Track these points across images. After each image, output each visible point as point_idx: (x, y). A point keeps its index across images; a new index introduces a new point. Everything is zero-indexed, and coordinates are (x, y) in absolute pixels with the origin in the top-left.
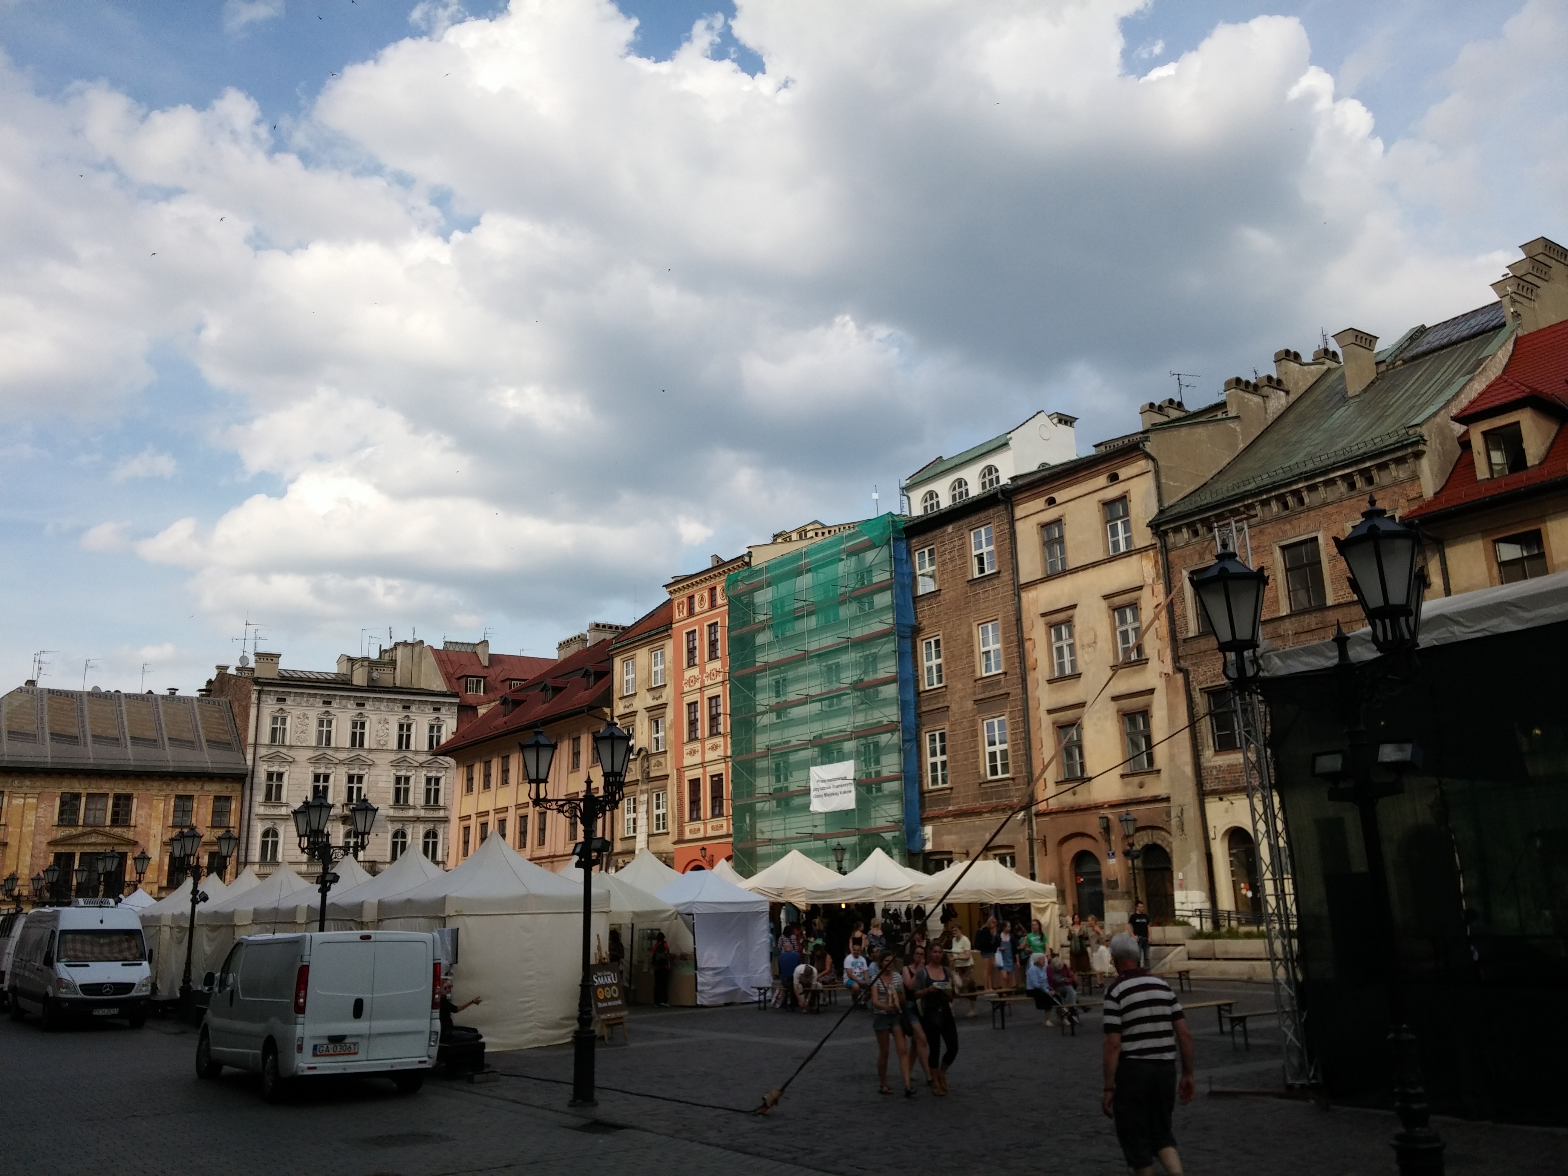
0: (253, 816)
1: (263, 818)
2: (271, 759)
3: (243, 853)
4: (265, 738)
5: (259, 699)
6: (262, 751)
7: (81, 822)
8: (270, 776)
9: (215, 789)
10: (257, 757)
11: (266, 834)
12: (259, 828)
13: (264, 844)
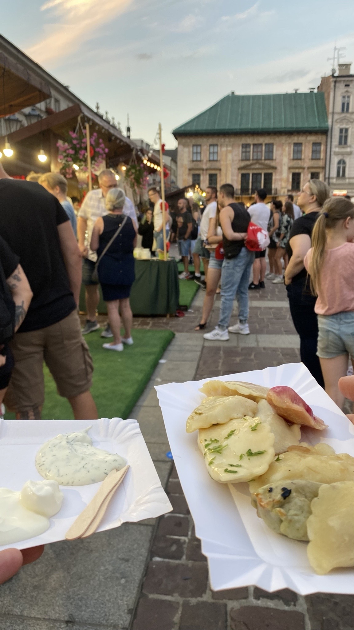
0: (332, 153)
1: (337, 154)
2: (341, 121)
3: (327, 173)
4: (338, 108)
5: (335, 86)
6: (336, 117)
7: (251, 158)
8: (341, 130)
9: (312, 139)
10: (334, 120)
11: (339, 162)
12: (335, 160)
13: (339, 168)
